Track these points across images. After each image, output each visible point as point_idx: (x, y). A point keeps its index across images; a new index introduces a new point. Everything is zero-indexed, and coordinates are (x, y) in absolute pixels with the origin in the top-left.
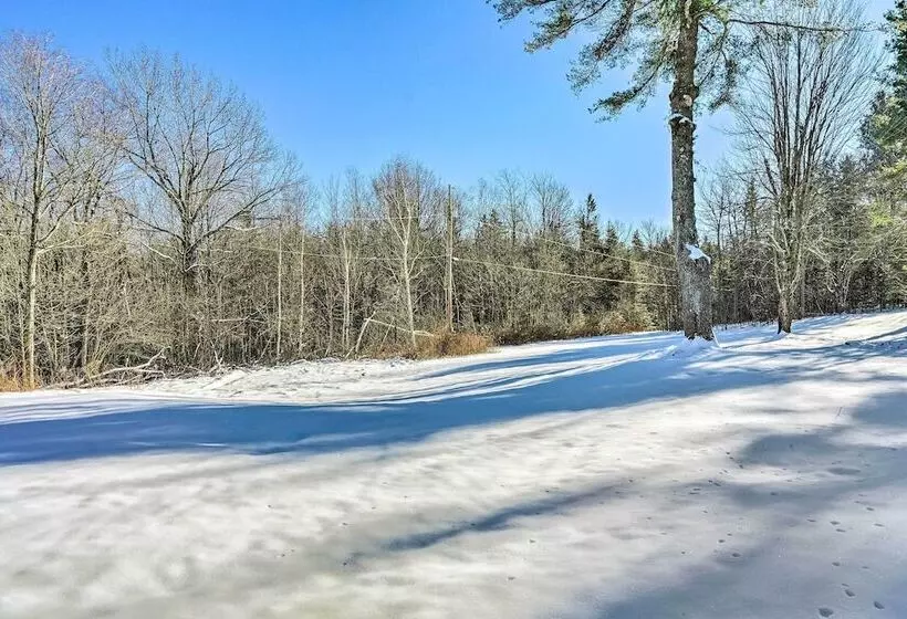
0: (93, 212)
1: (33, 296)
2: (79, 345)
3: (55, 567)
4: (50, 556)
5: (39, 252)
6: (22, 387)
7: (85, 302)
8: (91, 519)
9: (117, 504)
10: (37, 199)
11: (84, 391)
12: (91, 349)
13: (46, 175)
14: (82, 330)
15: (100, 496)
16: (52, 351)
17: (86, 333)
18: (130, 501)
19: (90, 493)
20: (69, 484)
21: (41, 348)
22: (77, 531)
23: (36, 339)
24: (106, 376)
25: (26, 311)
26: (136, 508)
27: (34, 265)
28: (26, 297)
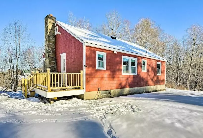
0: (202, 56)
1: (190, 73)
2: (197, 82)
3: (184, 121)
4: (184, 119)
5: (192, 64)
6: (186, 89)
7: (199, 74)
8: (191, 115)
9: (196, 114)
10: (192, 54)
11: (196, 91)
12: (199, 83)
13: (195, 50)
14: (198, 79)
15: (193, 112)
16: (192, 83)
17: (198, 80)
18: (198, 114)
19: (192, 111)
20: (189, 108)
21: (190, 83)
22: (188, 117)
23: (190, 81)
24: (201, 89)
25: (189, 75)
26: (199, 116)
27: (191, 67)
28: (189, 73)
